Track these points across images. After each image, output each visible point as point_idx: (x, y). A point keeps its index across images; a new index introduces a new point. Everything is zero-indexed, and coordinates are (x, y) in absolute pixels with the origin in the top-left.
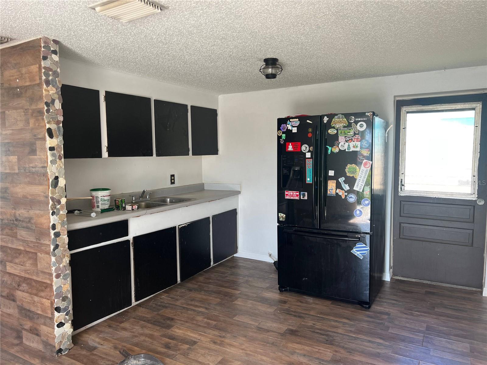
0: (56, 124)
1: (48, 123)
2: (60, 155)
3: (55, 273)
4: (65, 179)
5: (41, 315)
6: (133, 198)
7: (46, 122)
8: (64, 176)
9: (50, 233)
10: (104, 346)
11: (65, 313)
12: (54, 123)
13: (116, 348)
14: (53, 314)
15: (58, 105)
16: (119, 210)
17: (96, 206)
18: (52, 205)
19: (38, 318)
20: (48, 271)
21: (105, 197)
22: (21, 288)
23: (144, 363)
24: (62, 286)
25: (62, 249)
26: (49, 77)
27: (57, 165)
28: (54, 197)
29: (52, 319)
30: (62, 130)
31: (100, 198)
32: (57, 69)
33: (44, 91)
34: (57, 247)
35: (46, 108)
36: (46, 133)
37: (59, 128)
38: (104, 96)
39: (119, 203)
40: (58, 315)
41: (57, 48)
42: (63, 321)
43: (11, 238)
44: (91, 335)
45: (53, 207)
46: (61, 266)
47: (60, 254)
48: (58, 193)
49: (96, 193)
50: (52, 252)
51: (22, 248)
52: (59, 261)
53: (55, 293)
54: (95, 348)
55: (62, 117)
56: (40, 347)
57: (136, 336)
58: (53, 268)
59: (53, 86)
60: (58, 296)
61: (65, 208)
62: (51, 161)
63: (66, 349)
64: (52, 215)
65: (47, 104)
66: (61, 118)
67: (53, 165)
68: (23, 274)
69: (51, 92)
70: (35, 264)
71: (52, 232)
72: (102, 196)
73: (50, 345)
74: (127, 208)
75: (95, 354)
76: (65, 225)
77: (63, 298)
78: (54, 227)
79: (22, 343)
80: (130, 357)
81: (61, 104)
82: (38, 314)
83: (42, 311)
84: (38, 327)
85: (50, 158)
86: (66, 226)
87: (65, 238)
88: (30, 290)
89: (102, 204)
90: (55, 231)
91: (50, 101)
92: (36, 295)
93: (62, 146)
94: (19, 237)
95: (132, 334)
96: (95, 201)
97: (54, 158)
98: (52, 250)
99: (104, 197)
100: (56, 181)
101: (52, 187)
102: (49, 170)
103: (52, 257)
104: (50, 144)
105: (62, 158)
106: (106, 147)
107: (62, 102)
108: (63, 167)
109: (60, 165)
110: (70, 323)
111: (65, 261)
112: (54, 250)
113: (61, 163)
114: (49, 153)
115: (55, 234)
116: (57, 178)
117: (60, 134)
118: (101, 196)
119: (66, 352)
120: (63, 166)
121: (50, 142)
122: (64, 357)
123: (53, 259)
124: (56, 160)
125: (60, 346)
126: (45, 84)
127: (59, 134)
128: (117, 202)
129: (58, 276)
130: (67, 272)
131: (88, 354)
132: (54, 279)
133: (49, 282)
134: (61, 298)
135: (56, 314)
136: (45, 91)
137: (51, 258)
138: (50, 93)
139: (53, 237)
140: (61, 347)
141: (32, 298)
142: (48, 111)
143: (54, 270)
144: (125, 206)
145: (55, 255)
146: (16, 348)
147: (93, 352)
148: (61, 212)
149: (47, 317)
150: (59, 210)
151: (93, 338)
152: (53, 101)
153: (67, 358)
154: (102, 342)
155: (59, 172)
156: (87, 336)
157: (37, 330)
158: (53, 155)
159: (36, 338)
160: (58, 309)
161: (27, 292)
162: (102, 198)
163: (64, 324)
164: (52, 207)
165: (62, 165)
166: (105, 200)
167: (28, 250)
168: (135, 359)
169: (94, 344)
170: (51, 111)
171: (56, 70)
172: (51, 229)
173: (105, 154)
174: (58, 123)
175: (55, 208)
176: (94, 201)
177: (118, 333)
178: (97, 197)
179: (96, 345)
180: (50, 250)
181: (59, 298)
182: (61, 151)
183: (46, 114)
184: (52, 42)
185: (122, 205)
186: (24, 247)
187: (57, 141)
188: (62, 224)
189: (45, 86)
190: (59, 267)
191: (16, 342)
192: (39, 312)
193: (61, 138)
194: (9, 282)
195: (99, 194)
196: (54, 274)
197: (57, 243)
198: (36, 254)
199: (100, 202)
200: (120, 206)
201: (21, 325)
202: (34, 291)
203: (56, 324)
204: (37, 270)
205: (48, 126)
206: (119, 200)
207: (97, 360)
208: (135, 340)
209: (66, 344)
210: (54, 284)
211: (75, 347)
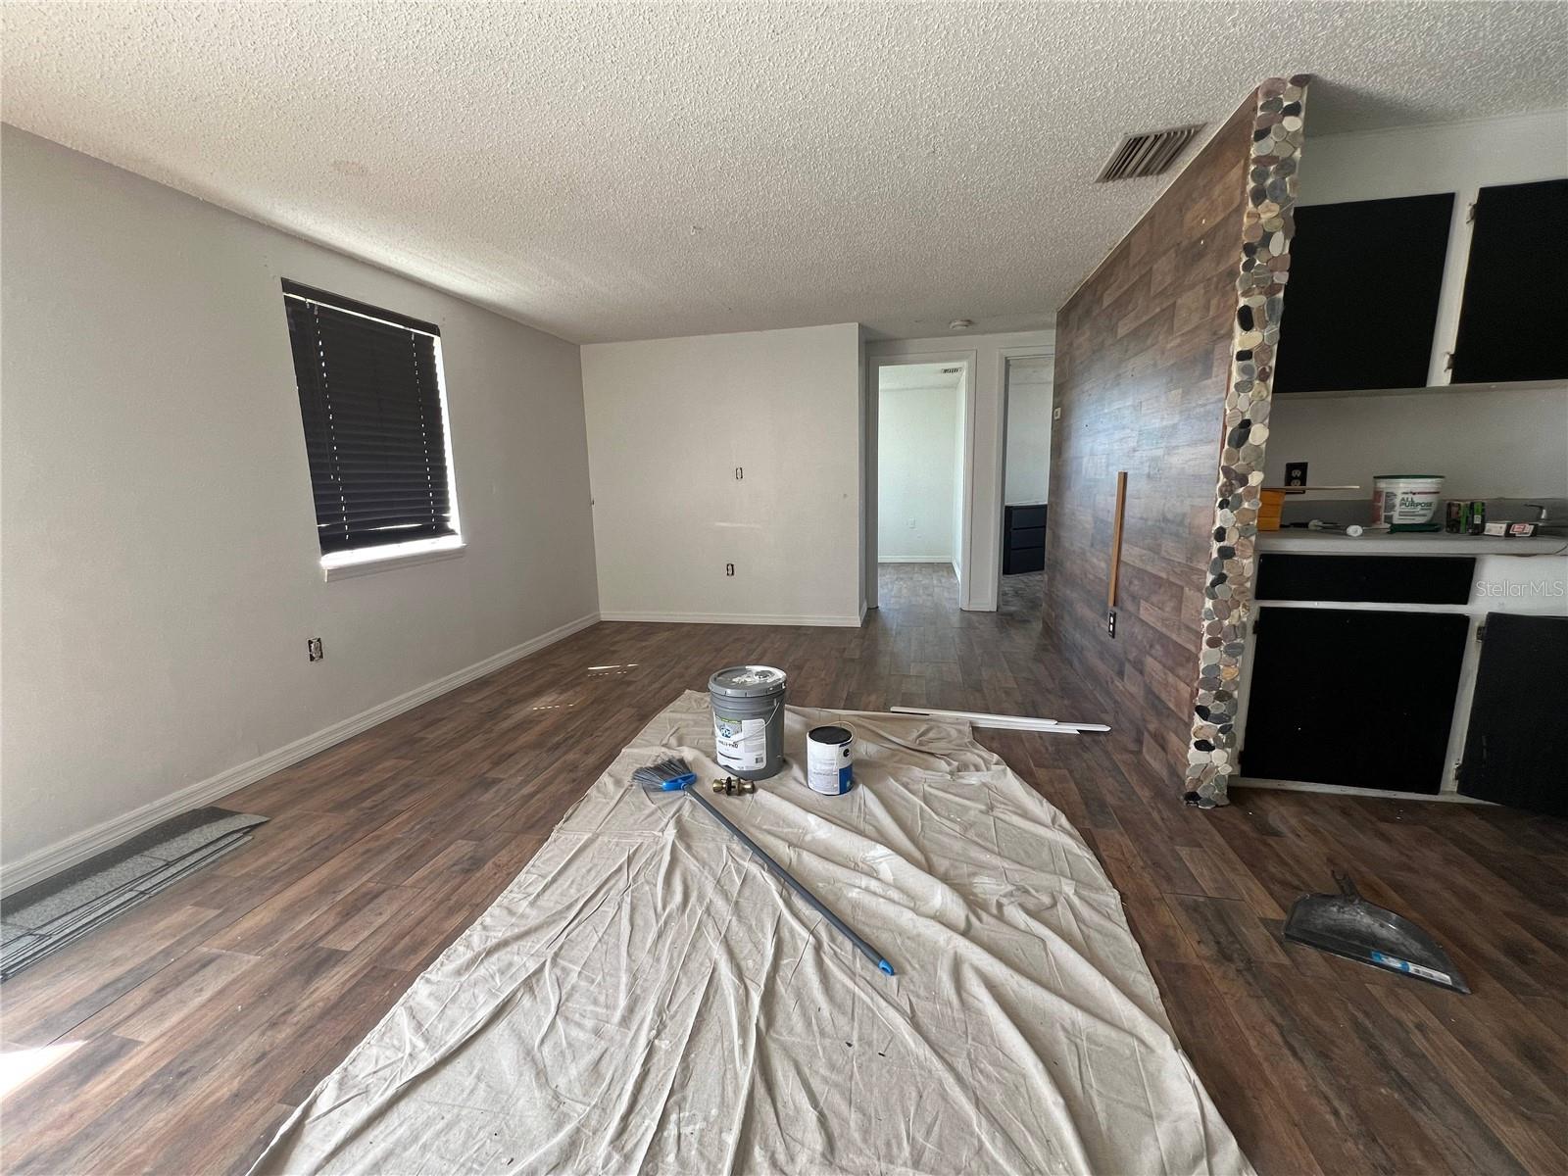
0: (1266, 294)
1: (1244, 294)
2: (1264, 369)
3: (1208, 633)
4: (1270, 427)
5: (1173, 711)
6: (1541, 513)
7: (1239, 293)
8: (1267, 421)
9: (1211, 546)
10: (1303, 841)
11: (1219, 726)
12: (1261, 293)
13: (1331, 861)
14: (1191, 718)
15: (1279, 246)
16: (1458, 531)
17: (1383, 518)
18: (1224, 485)
19: (1168, 716)
20: (1194, 627)
21: (1417, 496)
22: (1153, 652)
23: (1398, 939)
24: (1222, 667)
25: (1233, 587)
26: (1265, 179)
27: (1250, 393)
28: (1233, 467)
29: (1189, 725)
30: (1280, 308)
31: (1400, 497)
32: (1294, 152)
33: (1245, 219)
34: (1221, 579)
35: (1245, 259)
36: (1236, 320)
37: (1271, 304)
38: (1470, 207)
39: (1461, 514)
40: (1200, 724)
41: (1301, 97)
42: (1212, 741)
43: (1152, 554)
44: (1283, 805)
45: (1226, 491)
46: (1226, 622)
47: (1228, 597)
48: (1244, 460)
49: (1391, 483)
50: (1207, 588)
51: (1163, 575)
52: (1223, 610)
53: (1201, 676)
54: (1277, 834)
55: (1287, 274)
56: (1164, 773)
57: (1410, 869)
58: (1206, 623)
59: (1275, 200)
60: (1205, 684)
61: (1259, 496)
62: (1237, 386)
63: (1208, 801)
64: (1221, 506)
65: (1250, 250)
66: (1282, 278)
67: (1242, 394)
68: (1159, 626)
69: (1265, 217)
70: (1178, 609)
71: (1216, 545)
72: (1407, 493)
73: (1178, 776)
74: (1490, 530)
75: (1269, 845)
76: (1252, 535)
77: (1219, 692)
78: (1220, 535)
79: (1140, 752)
80: (1357, 902)
81: (1288, 243)
82: (1169, 708)
83: (1176, 706)
84: (1165, 734)
85: (1236, 378)
86: (1253, 538)
87: (1248, 565)
88: (1164, 660)
89: (1402, 514)
90: (1222, 544)
91: (1258, 239)
92: (1172, 670)
93: (1276, 347)
94: (1163, 554)
95: (1404, 859)
96: (1382, 504)
97: (1246, 378)
98: (1208, 584)
99: (1414, 494)
100: (1243, 430)
101: (1229, 444)
102: (1229, 406)
103: (1207, 599)
104: (1241, 343)
105: (1268, 377)
106: (1448, 357)
107: (1292, 234)
108: (1270, 399)
109: (1259, 392)
110: (1227, 753)
111: (1237, 616)
112: (1213, 584)
113: (1263, 389)
114: (1235, 365)
115: (1221, 550)
116: (1246, 425)
117: (1274, 318)
118: (1404, 493)
119: (1207, 808)
120: (1267, 396)
121: (1241, 340)
122: (1199, 813)
123: (1209, 604)
124: (1251, 383)
125: (1195, 787)
126: (1252, 200)
127: (1270, 319)
128: (1455, 509)
129: (1214, 643)
130: (1238, 640)
131: (1253, 835)
132: (1205, 647)
133: (1192, 648)
134: (1214, 692)
135: (1198, 721)
136: (1248, 217)
137: (1204, 599)
138: (1263, 221)
139: (1215, 555)
140: (1198, 792)
141: (1165, 674)
142: (1248, 266)
143: (1206, 626)
144: (1483, 522)
145: (1213, 597)
146: (1126, 757)
147: (1265, 837)
148: (1246, 505)
149: (1181, 719)
150: (1240, 499)
151: (1285, 813)
152: (1267, 238)
153: (1203, 818)
154: (1303, 832)
155: (1255, 411)
156: (1274, 802)
157: (1163, 738)
158: (1243, 370)
159: (1162, 754)
160: (1203, 712)
161: (1160, 662)
162: (1406, 496)
163: (1213, 748)
164: (1224, 489)
165: (1265, 394)
166: (1413, 504)
167: (1172, 579)
168: (1370, 913)
169: (1281, 826)
170: (1258, 262)
171: (1291, 155)
172: (1213, 538)
173: (1440, 374)
174: (1271, 291)
175: (1231, 492)
176: (1380, 504)
177: (1361, 836)
178: (1391, 495)
179: (1283, 828)
180: (1205, 583)
181: (1210, 689)
182: (1270, 358)
183: (1242, 272)
184: (1289, 85)
185: (1470, 519)
186: (1168, 573)
187: (1261, 338)
188: (1244, 533)
189: (1251, 205)
190: (1221, 623)
191: (1133, 747)
192: (1172, 706)
193: (1275, 328)
194: (1140, 637)
195: (1401, 485)
196: (1206, 637)
197: (1225, 572)
198: (1182, 588)
199: (1398, 509)
200: (1463, 520)
201: (1144, 720)
202: (1170, 663)
203: (1194, 740)
204: (1180, 621)
205: (1243, 302)
206: (1462, 503)
207: (1266, 857)
208: (1403, 877)
209: (1209, 790)
210: (1201, 655)
211: (1233, 808)
